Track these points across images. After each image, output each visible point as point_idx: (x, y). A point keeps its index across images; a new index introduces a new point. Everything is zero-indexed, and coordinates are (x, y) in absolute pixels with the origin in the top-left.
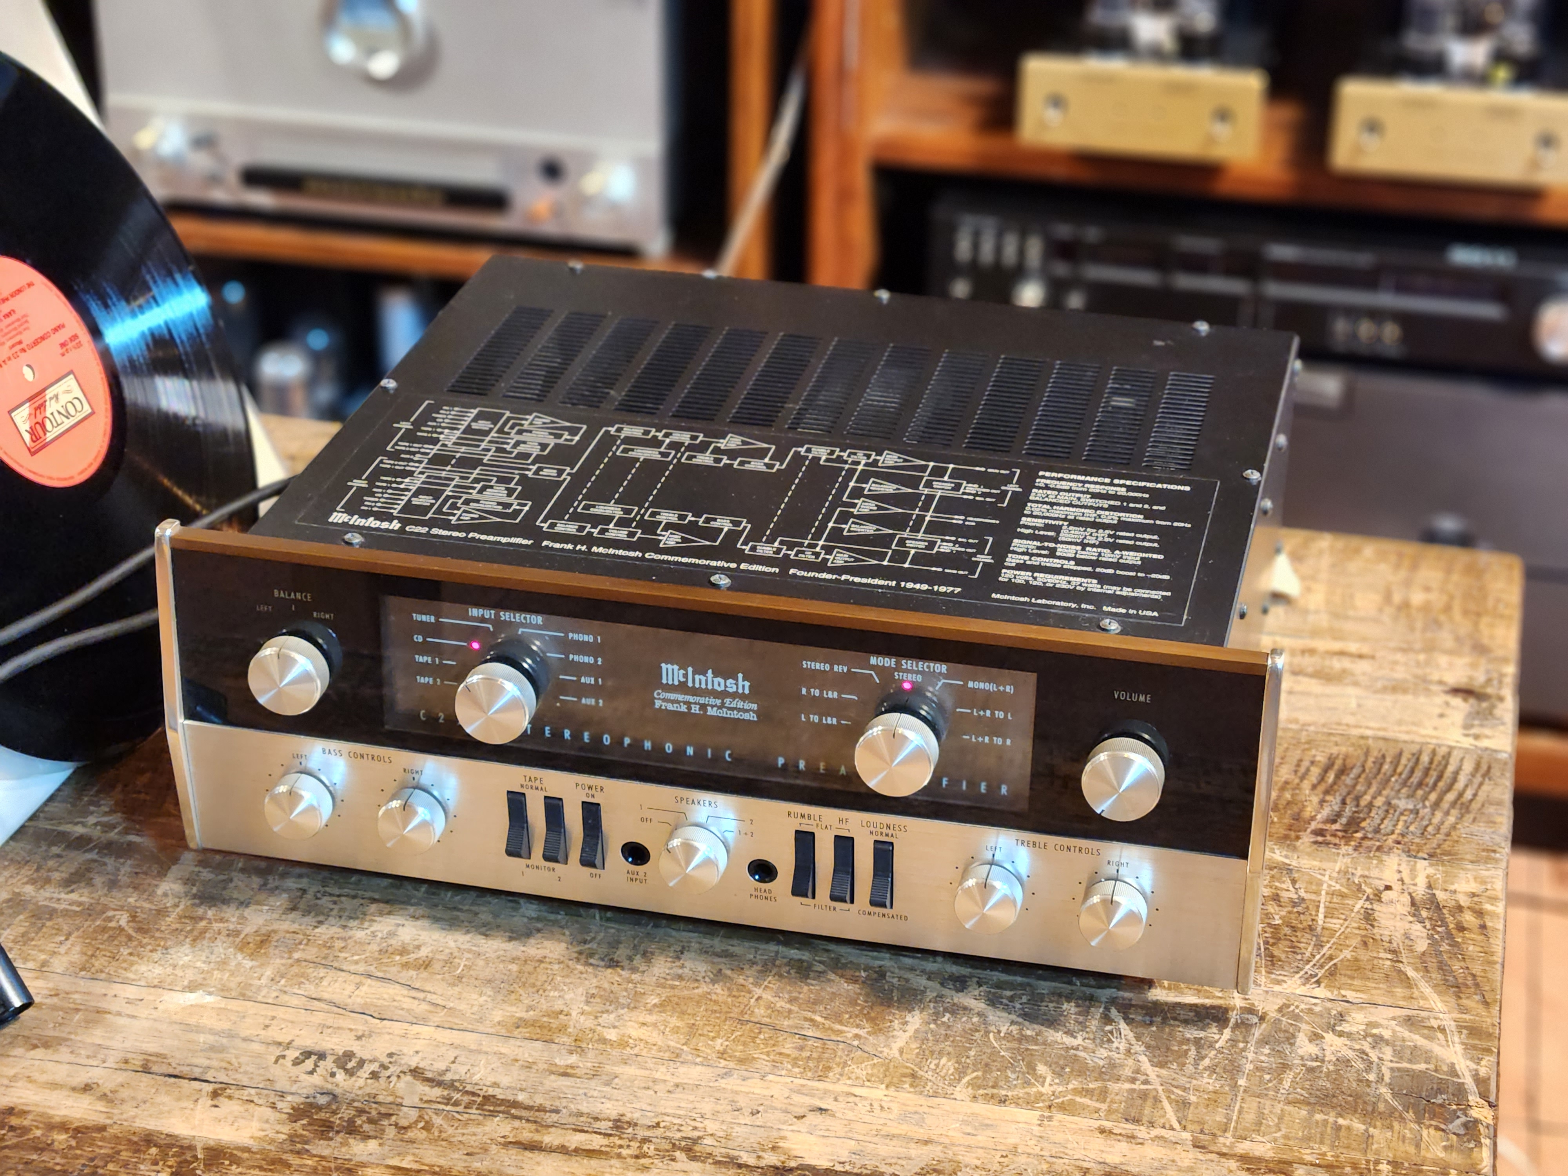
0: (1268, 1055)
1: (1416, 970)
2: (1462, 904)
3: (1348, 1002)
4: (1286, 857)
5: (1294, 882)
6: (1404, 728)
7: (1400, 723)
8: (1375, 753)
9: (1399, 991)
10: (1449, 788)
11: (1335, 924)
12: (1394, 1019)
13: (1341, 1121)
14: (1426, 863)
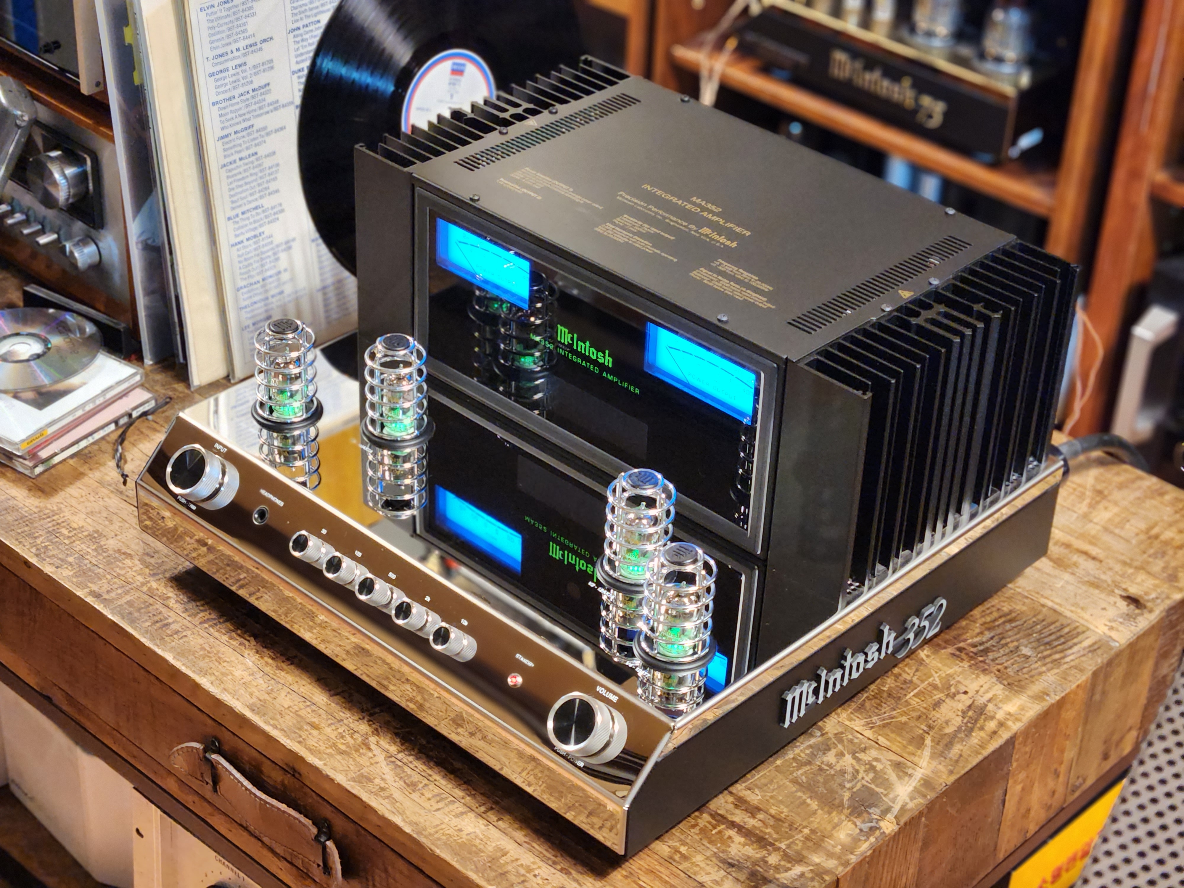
0: (806, 755)
1: (932, 741)
2: (997, 716)
3: (877, 743)
4: (928, 656)
5: (917, 670)
6: (1073, 609)
7: (1075, 605)
8: (1040, 617)
9: (911, 748)
10: (1062, 651)
11: (914, 702)
12: (890, 761)
13: (809, 801)
14: (1002, 686)
